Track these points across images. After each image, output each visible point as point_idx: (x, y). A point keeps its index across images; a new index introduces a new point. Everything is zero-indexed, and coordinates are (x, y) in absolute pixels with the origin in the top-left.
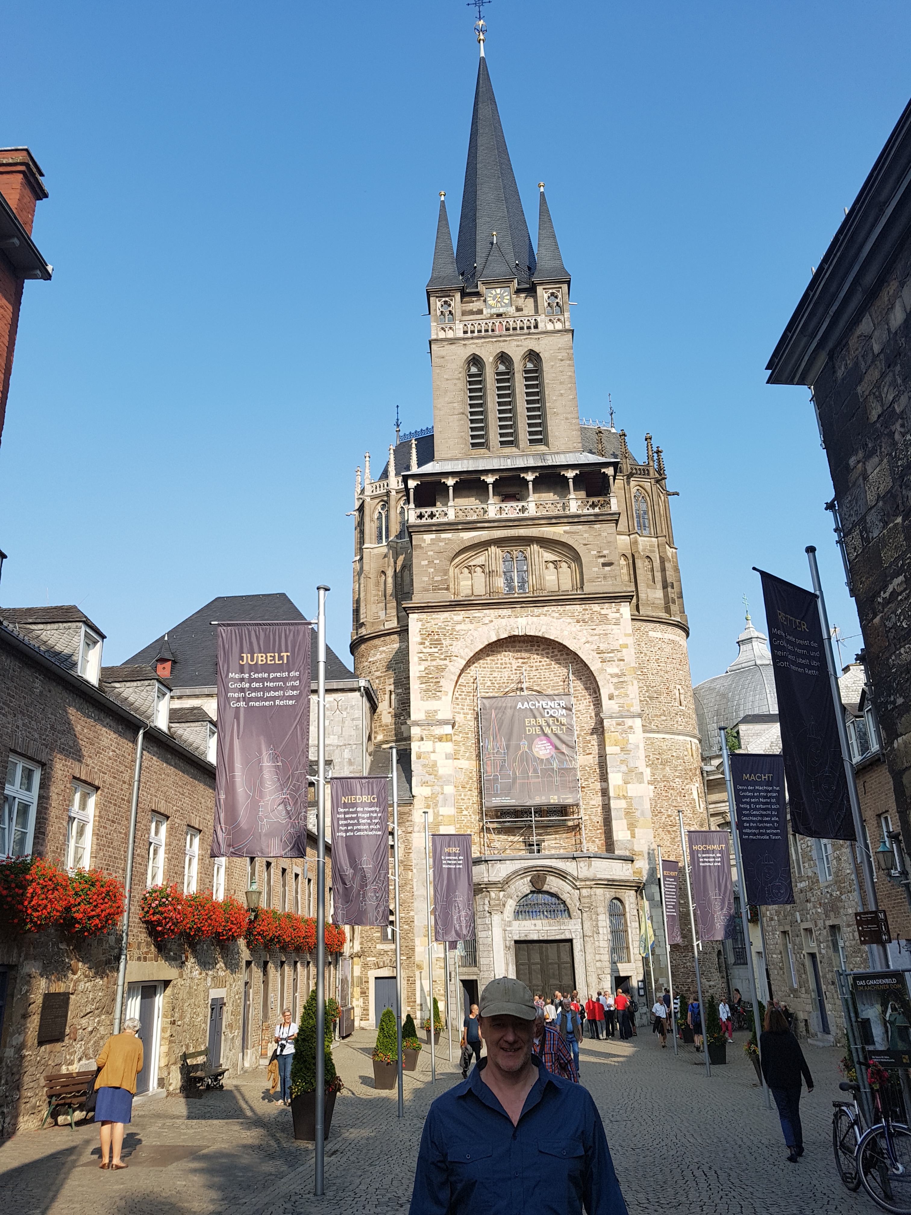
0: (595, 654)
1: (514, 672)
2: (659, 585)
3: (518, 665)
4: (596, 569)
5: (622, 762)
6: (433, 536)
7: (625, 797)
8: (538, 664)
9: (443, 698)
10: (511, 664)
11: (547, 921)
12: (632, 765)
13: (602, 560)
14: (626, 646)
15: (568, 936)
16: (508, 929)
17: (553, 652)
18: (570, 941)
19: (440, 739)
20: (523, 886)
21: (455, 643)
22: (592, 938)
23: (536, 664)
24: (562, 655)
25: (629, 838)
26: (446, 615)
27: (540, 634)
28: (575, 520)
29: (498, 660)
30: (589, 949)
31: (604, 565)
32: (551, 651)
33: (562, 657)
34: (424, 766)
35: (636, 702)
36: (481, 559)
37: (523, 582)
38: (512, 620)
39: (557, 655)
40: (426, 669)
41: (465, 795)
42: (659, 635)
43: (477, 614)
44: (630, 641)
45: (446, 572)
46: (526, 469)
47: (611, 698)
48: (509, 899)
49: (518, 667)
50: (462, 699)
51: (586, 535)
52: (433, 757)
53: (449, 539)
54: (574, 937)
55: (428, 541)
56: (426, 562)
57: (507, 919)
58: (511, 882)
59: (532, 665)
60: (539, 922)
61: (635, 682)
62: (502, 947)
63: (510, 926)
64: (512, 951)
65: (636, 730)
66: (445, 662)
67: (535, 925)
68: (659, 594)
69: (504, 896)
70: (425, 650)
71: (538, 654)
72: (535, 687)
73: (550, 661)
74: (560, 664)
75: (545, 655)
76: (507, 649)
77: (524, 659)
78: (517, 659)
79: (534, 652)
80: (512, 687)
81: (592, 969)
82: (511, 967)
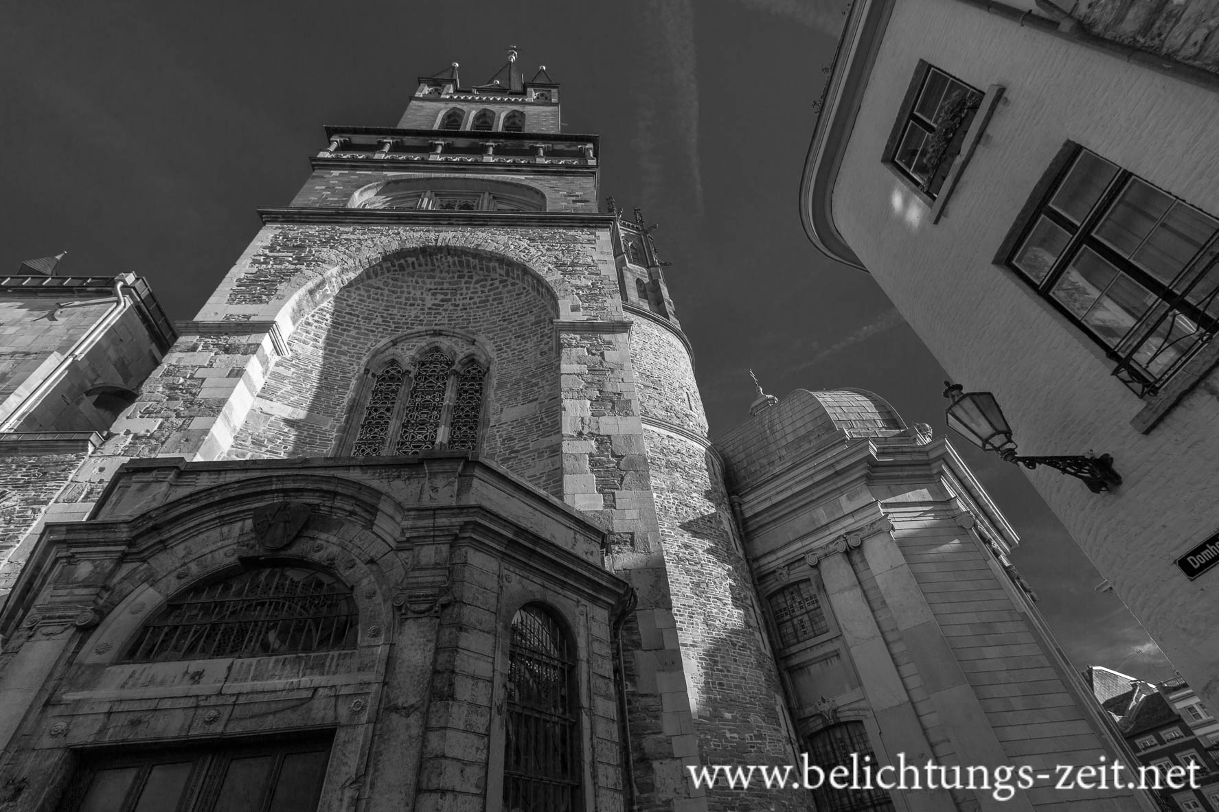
0: (552, 266)
2: (653, 302)
3: (437, 302)
4: (564, 204)
6: (346, 171)
8: (467, 301)
9: (275, 303)
10: (423, 301)
13: (574, 198)
16: (69, 695)
17: (492, 284)
19: (231, 350)
21: (326, 250)
23: (465, 301)
24: (505, 286)
25: (601, 505)
26: (327, 226)
27: (471, 247)
28: (541, 169)
32: (489, 282)
33: (506, 289)
34: (171, 386)
38: (431, 235)
40: (259, 271)
44: (609, 258)
45: (349, 195)
46: (487, 136)
47: (575, 309)
48: (144, 586)
49: (434, 305)
51: (555, 182)
52: (200, 373)
53: (366, 176)
54: (343, 716)
56: (324, 189)
57: (90, 658)
59: (457, 303)
60: (217, 666)
65: (616, 346)
66: (299, 266)
69: (128, 576)
70: (269, 254)
71: (467, 288)
72: (457, 330)
73: (486, 296)
74: (502, 298)
75: (480, 289)
76: (420, 280)
77: (446, 294)
78: (434, 294)
79: (463, 285)
80: (418, 329)
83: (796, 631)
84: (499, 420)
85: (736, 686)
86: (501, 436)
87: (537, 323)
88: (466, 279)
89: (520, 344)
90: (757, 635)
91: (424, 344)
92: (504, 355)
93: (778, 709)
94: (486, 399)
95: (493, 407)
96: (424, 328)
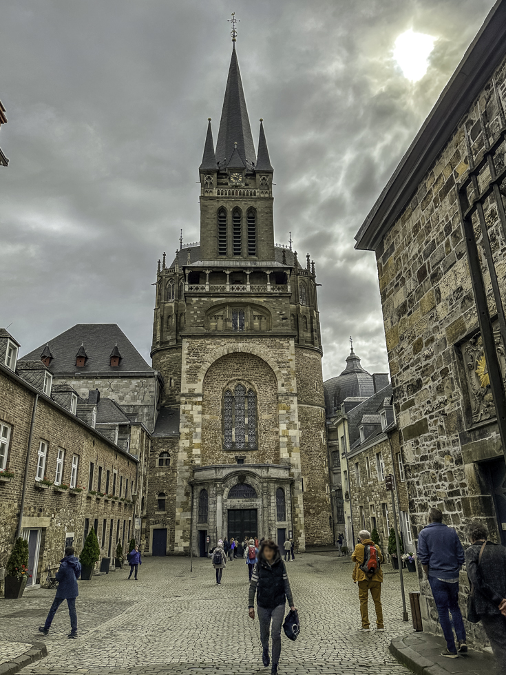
0: (276, 363)
1: (235, 370)
2: (309, 331)
3: (238, 367)
4: (278, 321)
5: (287, 418)
7: (288, 436)
8: (247, 367)
10: (234, 367)
11: (245, 499)
12: (291, 420)
14: (291, 360)
15: (255, 507)
17: (255, 362)
18: (256, 510)
20: (234, 481)
22: (267, 508)
24: (260, 363)
26: (202, 340)
27: (249, 352)
28: (269, 295)
30: (266, 514)
31: (283, 319)
35: (295, 388)
36: (221, 313)
37: (242, 325)
38: (235, 344)
39: (257, 363)
41: (206, 433)
42: (308, 355)
43: (218, 340)
44: (293, 357)
45: (203, 318)
46: (246, 268)
47: (283, 385)
50: (208, 383)
51: (274, 303)
55: (195, 302)
56: (193, 313)
58: (228, 479)
59: (244, 367)
60: (240, 500)
61: (295, 378)
62: (221, 513)
64: (226, 515)
68: (309, 335)
72: (245, 379)
73: (254, 366)
74: (258, 367)
75: (251, 363)
77: (241, 364)
79: (246, 362)
80: (234, 378)
81: (266, 525)
82: (225, 523)
84: (262, 418)
86: (262, 424)
89: (265, 388)
91: (236, 384)
92: (261, 392)
94: (257, 408)
95: (259, 413)
96: (236, 378)
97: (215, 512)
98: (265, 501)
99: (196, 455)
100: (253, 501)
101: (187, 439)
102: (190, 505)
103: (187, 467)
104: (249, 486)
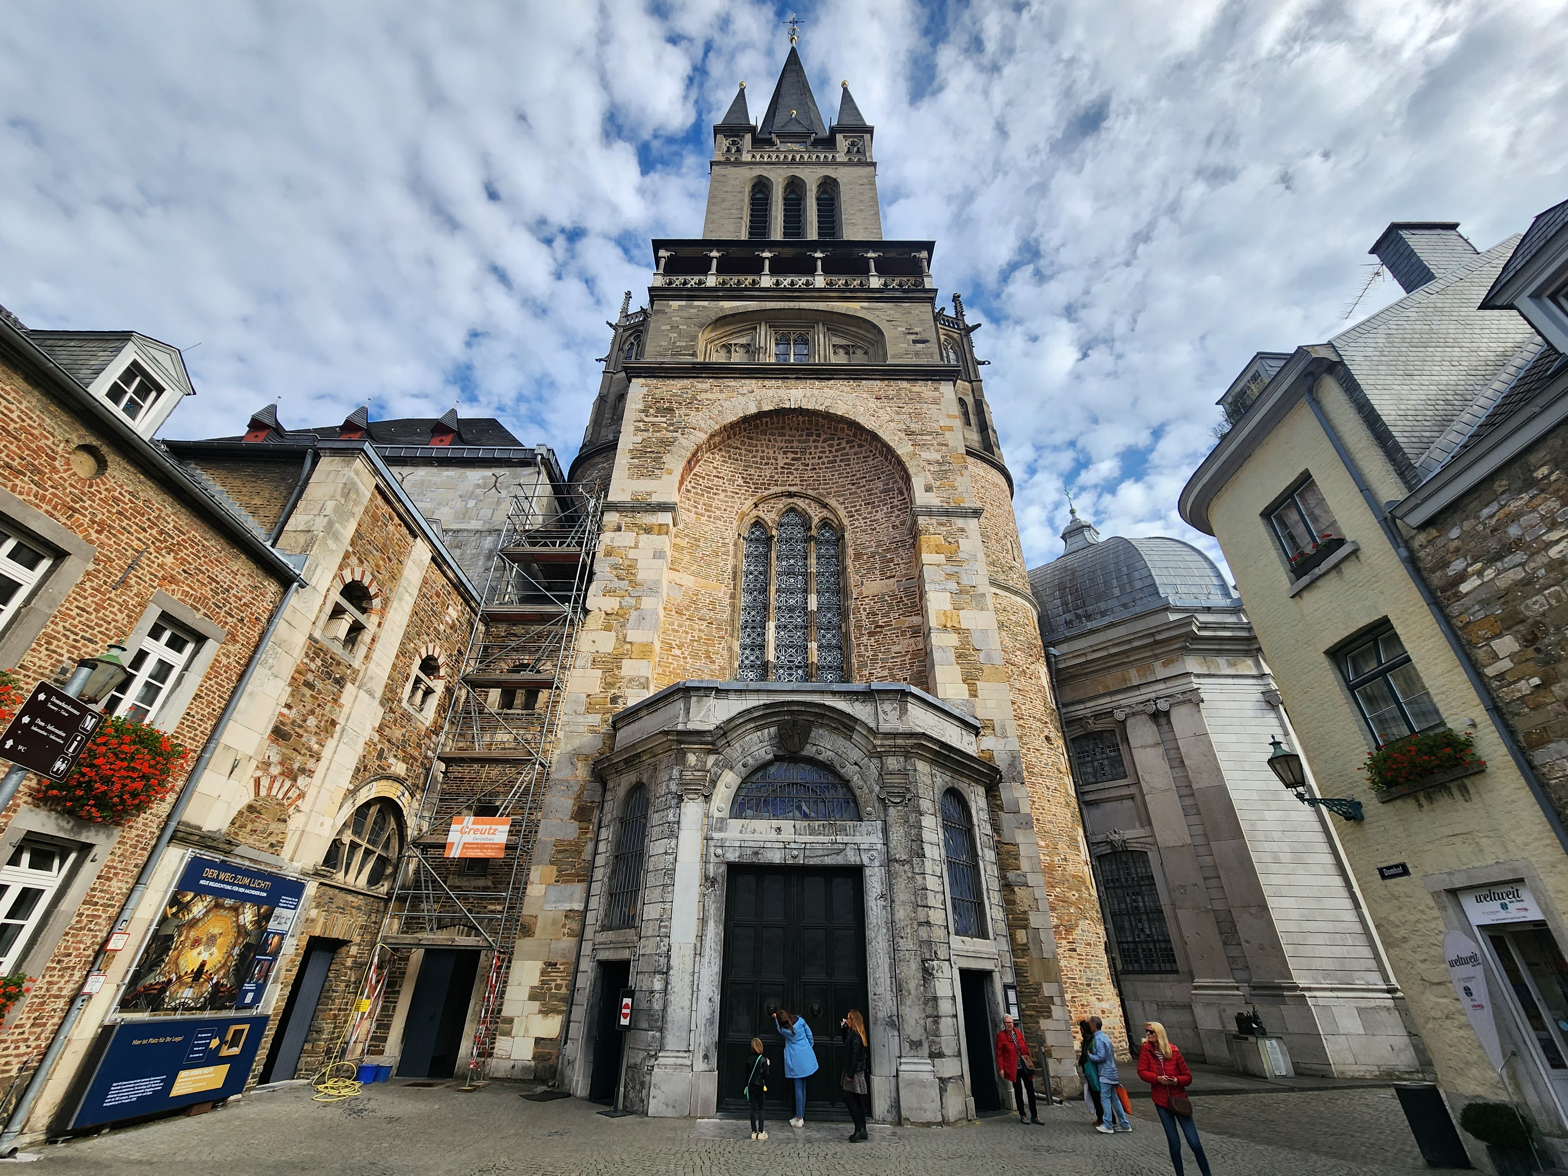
0: (903, 435)
1: (780, 470)
2: (976, 428)
3: (788, 461)
4: (904, 345)
5: (949, 576)
6: (684, 303)
7: (956, 630)
8: (816, 461)
9: (664, 476)
10: (776, 460)
11: (806, 823)
12: (965, 581)
13: (913, 337)
14: (951, 429)
15: (852, 858)
16: (716, 835)
17: (839, 444)
18: (857, 872)
19: (648, 530)
20: (759, 745)
21: (693, 413)
22: (907, 867)
23: (813, 461)
24: (851, 447)
25: (966, 697)
26: (686, 382)
27: (822, 408)
28: (875, 296)
29: (757, 451)
30: (902, 894)
31: (915, 342)
32: (836, 442)
33: (853, 451)
34: (615, 567)
35: (969, 497)
36: (744, 339)
38: (783, 393)
39: (844, 448)
40: (644, 440)
41: (680, 626)
43: (732, 383)
44: (954, 423)
45: (694, 338)
46: (815, 246)
47: (928, 489)
48: (727, 771)
49: (786, 464)
50: (697, 494)
51: (890, 312)
52: (632, 554)
53: (703, 307)
54: (866, 861)
55: (675, 307)
56: (669, 327)
57: (717, 814)
58: (734, 735)
59: (807, 462)
60: (787, 825)
61: (966, 473)
62: (696, 878)
63: (721, 830)
64: (720, 890)
65: (969, 533)
66: (675, 434)
67: (779, 830)
69: (715, 764)
70: (646, 419)
71: (816, 447)
72: (810, 492)
73: (834, 456)
74: (849, 460)
75: (827, 449)
76: (772, 438)
77: (796, 453)
78: (785, 453)
79: (811, 444)
80: (774, 490)
81: (907, 944)
82: (714, 932)
83: (1095, 771)
84: (860, 594)
85: (1049, 822)
86: (865, 610)
87: (886, 491)
88: (814, 437)
89: (871, 513)
90: (1066, 778)
91: (781, 506)
92: (857, 523)
93: (1079, 839)
94: (845, 569)
95: (853, 578)
96: (779, 489)
97: (670, 873)
98: (897, 834)
99: (631, 680)
100: (844, 830)
101: (608, 628)
102: (587, 855)
103: (595, 719)
104: (827, 767)
